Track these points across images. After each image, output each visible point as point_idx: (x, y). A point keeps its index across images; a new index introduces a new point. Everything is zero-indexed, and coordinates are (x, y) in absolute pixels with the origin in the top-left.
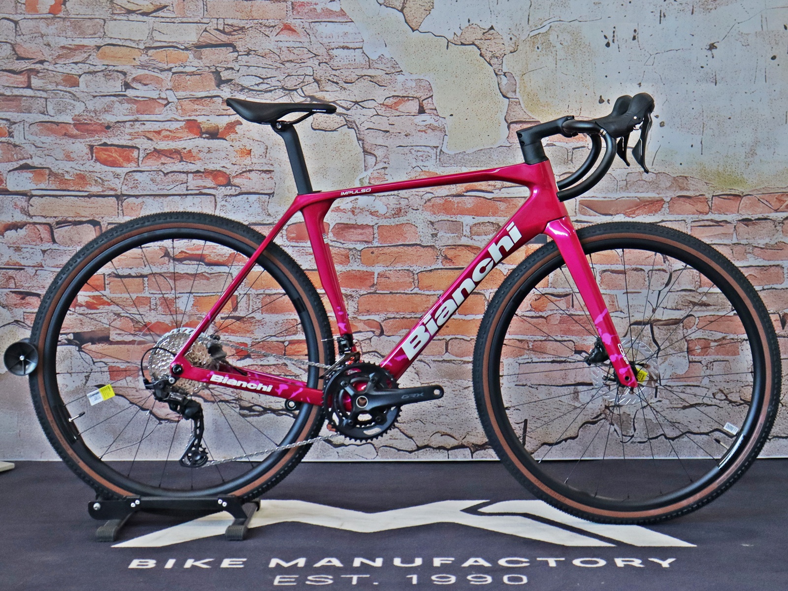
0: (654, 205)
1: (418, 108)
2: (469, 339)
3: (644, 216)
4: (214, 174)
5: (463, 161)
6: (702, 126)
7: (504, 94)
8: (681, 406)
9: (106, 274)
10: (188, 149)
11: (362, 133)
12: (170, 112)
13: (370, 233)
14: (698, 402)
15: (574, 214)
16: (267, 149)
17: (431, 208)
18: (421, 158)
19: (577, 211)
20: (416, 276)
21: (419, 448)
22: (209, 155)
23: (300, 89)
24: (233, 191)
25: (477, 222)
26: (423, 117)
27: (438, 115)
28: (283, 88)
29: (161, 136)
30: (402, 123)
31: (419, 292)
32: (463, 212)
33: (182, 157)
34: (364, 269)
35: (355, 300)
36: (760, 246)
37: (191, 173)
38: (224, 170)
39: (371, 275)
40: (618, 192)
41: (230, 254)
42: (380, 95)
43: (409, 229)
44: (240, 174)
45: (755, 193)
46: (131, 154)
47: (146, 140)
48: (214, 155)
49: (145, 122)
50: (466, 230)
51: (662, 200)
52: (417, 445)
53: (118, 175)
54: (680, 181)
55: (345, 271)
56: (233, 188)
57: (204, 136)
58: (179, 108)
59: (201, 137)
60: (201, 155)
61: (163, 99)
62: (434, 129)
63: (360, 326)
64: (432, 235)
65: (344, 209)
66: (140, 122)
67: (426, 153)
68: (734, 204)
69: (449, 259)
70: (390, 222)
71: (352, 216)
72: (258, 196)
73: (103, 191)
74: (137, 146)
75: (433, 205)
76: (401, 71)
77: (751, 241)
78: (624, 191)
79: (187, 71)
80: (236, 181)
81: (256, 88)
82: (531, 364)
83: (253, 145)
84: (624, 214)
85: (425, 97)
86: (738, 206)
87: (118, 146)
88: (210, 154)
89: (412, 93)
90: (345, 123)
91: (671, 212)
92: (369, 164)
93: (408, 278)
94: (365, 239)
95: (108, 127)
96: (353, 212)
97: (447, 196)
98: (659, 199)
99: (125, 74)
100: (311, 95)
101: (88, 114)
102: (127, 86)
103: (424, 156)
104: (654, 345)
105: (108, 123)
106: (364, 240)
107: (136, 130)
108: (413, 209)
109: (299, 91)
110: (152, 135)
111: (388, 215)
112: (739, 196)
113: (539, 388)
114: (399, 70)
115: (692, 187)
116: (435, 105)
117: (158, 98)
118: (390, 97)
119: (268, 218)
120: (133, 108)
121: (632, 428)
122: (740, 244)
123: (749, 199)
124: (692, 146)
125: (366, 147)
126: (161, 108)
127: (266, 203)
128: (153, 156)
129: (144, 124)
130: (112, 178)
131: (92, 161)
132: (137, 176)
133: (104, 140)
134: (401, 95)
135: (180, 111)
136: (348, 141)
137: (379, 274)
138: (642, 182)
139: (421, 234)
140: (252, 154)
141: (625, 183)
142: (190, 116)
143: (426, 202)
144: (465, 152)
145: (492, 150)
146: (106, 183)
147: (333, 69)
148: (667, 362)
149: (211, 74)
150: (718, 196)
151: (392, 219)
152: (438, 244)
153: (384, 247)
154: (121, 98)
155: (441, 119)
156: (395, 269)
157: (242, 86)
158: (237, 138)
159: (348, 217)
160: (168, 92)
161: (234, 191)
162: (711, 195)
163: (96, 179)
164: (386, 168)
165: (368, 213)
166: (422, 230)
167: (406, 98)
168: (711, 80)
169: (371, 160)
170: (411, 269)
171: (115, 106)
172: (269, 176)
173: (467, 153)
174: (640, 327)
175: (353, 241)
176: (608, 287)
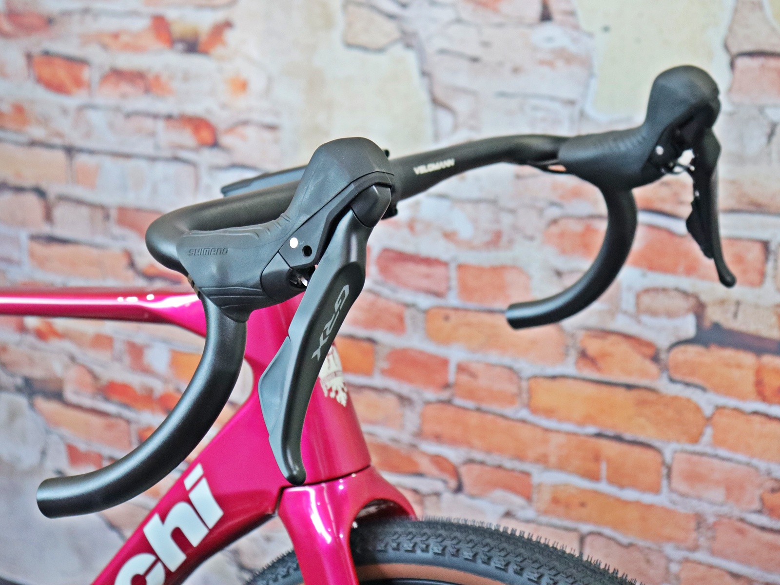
1: (538, 7)
2: (626, 542)
4: (195, 124)
10: (155, 71)
11: (431, 60)
13: (443, 277)
16: (271, 80)
17: (558, 240)
20: (525, 383)
22: (186, 86)
25: (650, 285)
26: (548, 29)
27: (578, 29)
29: (119, 44)
30: (507, 44)
31: (531, 418)
33: (147, 87)
34: (432, 349)
35: (415, 409)
37: (160, 117)
38: (210, 116)
39: (444, 364)
43: (515, 279)
44: (234, 126)
46: (81, 73)
47: (100, 48)
48: (193, 86)
49: (97, 15)
50: (629, 301)
53: (66, 110)
55: (399, 348)
56: (222, 152)
57: (177, 46)
59: (173, 49)
60: (175, 84)
62: (569, 58)
63: (424, 465)
66: (92, 15)
67: (552, 115)
69: (590, 359)
70: (480, 258)
71: (409, 236)
73: (47, 137)
74: (89, 59)
75: (562, 235)
80: (226, 140)
87: (63, 57)
90: (400, 36)
92: (444, 128)
93: (509, 386)
95: (50, 21)
96: (412, 228)
103: (549, 121)
106: (433, 289)
107: (87, 29)
108: (525, 238)
110: (107, 40)
111: (476, 242)
125: (437, 91)
128: (111, 79)
130: (59, 114)
131: (30, 82)
132: (89, 115)
133: (46, 45)
137: (458, 365)
139: (539, 294)
140: (250, 88)
142: (157, 7)
143: (549, 225)
146: (50, 123)
151: (484, 252)
153: (469, 310)
155: (585, 36)
156: (487, 360)
158: (227, 54)
159: (403, 238)
161: (224, 159)
165: (440, 234)
166: (539, 286)
169: (445, 120)
170: (516, 367)
172: (271, 136)
175: (412, 289)
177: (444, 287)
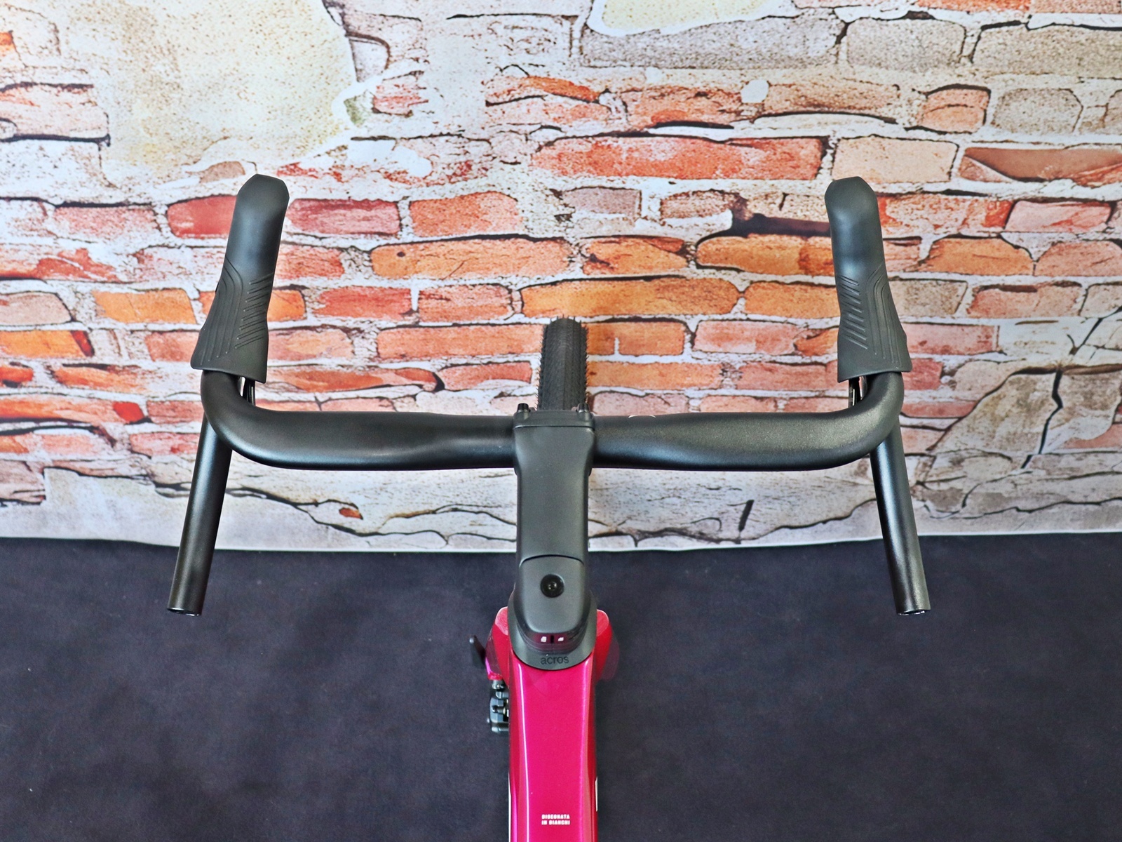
2: (642, 394)
5: (650, 54)
8: (1067, 476)
13: (390, 217)
15: (946, 177)
16: (56, 31)
17: (554, 161)
18: (526, 45)
19: (954, 170)
25: (679, 191)
31: (527, 320)
32: (643, 169)
34: (385, 283)
35: (367, 336)
40: (1076, 133)
41: (40, 261)
43: (494, 203)
55: (336, 287)
63: (388, 378)
64: (558, 217)
65: (310, 170)
67: (540, 34)
69: (602, 262)
70: (442, 192)
72: (66, 144)
75: (560, 157)
78: (1093, 130)
83: (14, 20)
84: (1074, 180)
93: (495, 299)
94: (380, 229)
96: (337, 176)
97: (601, 135)
103: (534, 41)
104: (1052, 401)
106: (377, 230)
108: (505, 163)
111: (434, 177)
119: (111, 191)
125: (354, 24)
127: (95, 161)
136: (295, 8)
137: (421, 293)
139: (529, 215)
140: (17, 42)
141: (1103, 111)
143: (540, 148)
144: (658, 31)
145: (742, 26)
151: (448, 185)
152: (573, 235)
153: (431, 242)
156: (462, 282)
159: (327, 186)
164: (421, 72)
165: (379, 176)
166: (530, 208)
169: (371, 54)
170: (503, 282)
172: (83, 97)
173: (664, 32)
174: (1033, 377)
175: (347, 233)
176: (987, 313)
177: (394, 226)
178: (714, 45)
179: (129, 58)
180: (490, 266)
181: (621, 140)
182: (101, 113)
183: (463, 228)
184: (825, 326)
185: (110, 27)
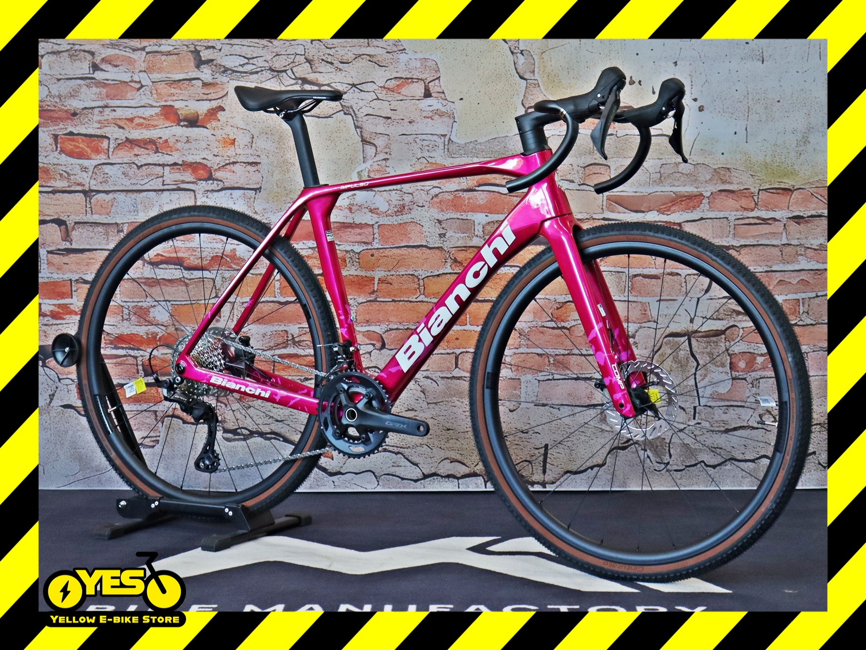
0: (691, 200)
1: (423, 91)
3: (681, 213)
4: (194, 167)
5: (474, 151)
6: (747, 111)
7: (521, 74)
8: (723, 429)
9: (73, 279)
10: (164, 138)
11: (361, 120)
12: (143, 97)
13: (370, 233)
14: (742, 425)
15: (601, 211)
16: (253, 138)
17: (438, 205)
18: (427, 148)
19: (604, 207)
20: (421, 281)
21: (425, 477)
22: (187, 146)
23: (290, 71)
24: (214, 186)
25: (490, 220)
26: (429, 101)
27: (446, 99)
28: (271, 70)
29: (133, 124)
30: (406, 109)
31: (426, 299)
32: (475, 209)
33: (157, 148)
34: (363, 274)
36: (813, 247)
37: (168, 165)
38: (205, 162)
39: (371, 280)
40: (651, 186)
41: (212, 257)
42: (380, 76)
43: (414, 228)
44: (223, 166)
45: (807, 186)
46: (100, 144)
47: (117, 128)
48: (192, 145)
49: (115, 109)
50: (479, 230)
51: (701, 195)
52: (423, 473)
53: (85, 168)
54: (722, 172)
56: (215, 182)
57: (182, 124)
58: (154, 92)
59: (179, 125)
60: (179, 145)
61: (136, 82)
62: (441, 115)
64: (440, 235)
66: (110, 109)
67: (432, 143)
68: (783, 199)
69: (459, 262)
70: (392, 220)
71: (349, 214)
72: (242, 191)
73: (69, 186)
74: (107, 135)
75: (440, 202)
76: (405, 49)
77: (802, 242)
78: (658, 185)
79: (163, 50)
80: (218, 175)
81: (240, 69)
82: (553, 381)
83: (238, 133)
84: (657, 212)
85: (432, 79)
86: (787, 202)
87: (85, 135)
88: (189, 144)
89: (416, 75)
90: (341, 109)
91: (711, 209)
92: (369, 155)
93: (412, 284)
94: (365, 240)
95: (75, 114)
96: (350, 209)
97: (457, 191)
98: (698, 194)
99: (92, 54)
100: (303, 76)
101: (52, 99)
102: (95, 67)
103: (431, 146)
104: (692, 359)
105: (74, 110)
106: (363, 240)
107: (106, 117)
108: (418, 206)
109: (289, 72)
110: (123, 123)
111: (389, 212)
112: (789, 190)
113: (562, 408)
114: (402, 48)
115: (734, 180)
116: (443, 87)
117: (130, 82)
118: (391, 79)
120: (103, 93)
121: (668, 455)
122: (791, 245)
123: (801, 194)
124: (735, 133)
125: (365, 135)
126: (134, 93)
127: (252, 200)
128: (125, 146)
129: (115, 111)
130: (79, 171)
131: (56, 153)
132: (107, 169)
133: (70, 129)
134: (405, 77)
135: (155, 96)
136: (344, 129)
137: (379, 279)
138: (678, 175)
139: (427, 234)
140: (236, 143)
141: (659, 175)
142: (166, 101)
143: (433, 198)
144: (476, 141)
145: (508, 139)
146: (72, 177)
147: (327, 48)
148: (707, 380)
149: (190, 53)
150: (766, 190)
151: (395, 217)
152: (447, 246)
153: (386, 248)
154: (88, 81)
155: (449, 103)
156: (398, 273)
157: (224, 67)
158: (219, 125)
159: (346, 215)
160: (141, 74)
161: (216, 185)
162: (757, 189)
163: (61, 172)
164: (388, 159)
165: (367, 210)
166: (428, 230)
167: (410, 80)
168: (758, 57)
169: (370, 150)
170: (416, 274)
171: (82, 90)
172: (255, 169)
173: (479, 142)
174: (676, 339)
175: (350, 242)
176: (640, 293)
177: (371, 238)
178: (499, 147)
179: (278, 151)
180: (410, 263)
181: (465, 193)
182: (260, 175)
183: (399, 241)
184: (564, 301)
185: (273, 137)
